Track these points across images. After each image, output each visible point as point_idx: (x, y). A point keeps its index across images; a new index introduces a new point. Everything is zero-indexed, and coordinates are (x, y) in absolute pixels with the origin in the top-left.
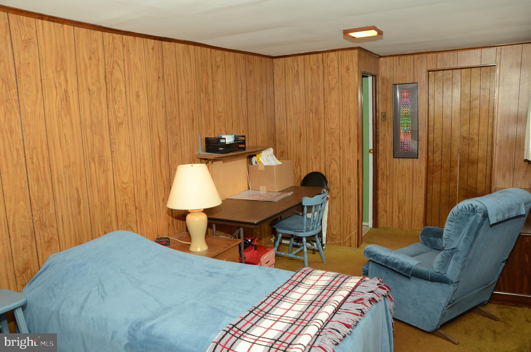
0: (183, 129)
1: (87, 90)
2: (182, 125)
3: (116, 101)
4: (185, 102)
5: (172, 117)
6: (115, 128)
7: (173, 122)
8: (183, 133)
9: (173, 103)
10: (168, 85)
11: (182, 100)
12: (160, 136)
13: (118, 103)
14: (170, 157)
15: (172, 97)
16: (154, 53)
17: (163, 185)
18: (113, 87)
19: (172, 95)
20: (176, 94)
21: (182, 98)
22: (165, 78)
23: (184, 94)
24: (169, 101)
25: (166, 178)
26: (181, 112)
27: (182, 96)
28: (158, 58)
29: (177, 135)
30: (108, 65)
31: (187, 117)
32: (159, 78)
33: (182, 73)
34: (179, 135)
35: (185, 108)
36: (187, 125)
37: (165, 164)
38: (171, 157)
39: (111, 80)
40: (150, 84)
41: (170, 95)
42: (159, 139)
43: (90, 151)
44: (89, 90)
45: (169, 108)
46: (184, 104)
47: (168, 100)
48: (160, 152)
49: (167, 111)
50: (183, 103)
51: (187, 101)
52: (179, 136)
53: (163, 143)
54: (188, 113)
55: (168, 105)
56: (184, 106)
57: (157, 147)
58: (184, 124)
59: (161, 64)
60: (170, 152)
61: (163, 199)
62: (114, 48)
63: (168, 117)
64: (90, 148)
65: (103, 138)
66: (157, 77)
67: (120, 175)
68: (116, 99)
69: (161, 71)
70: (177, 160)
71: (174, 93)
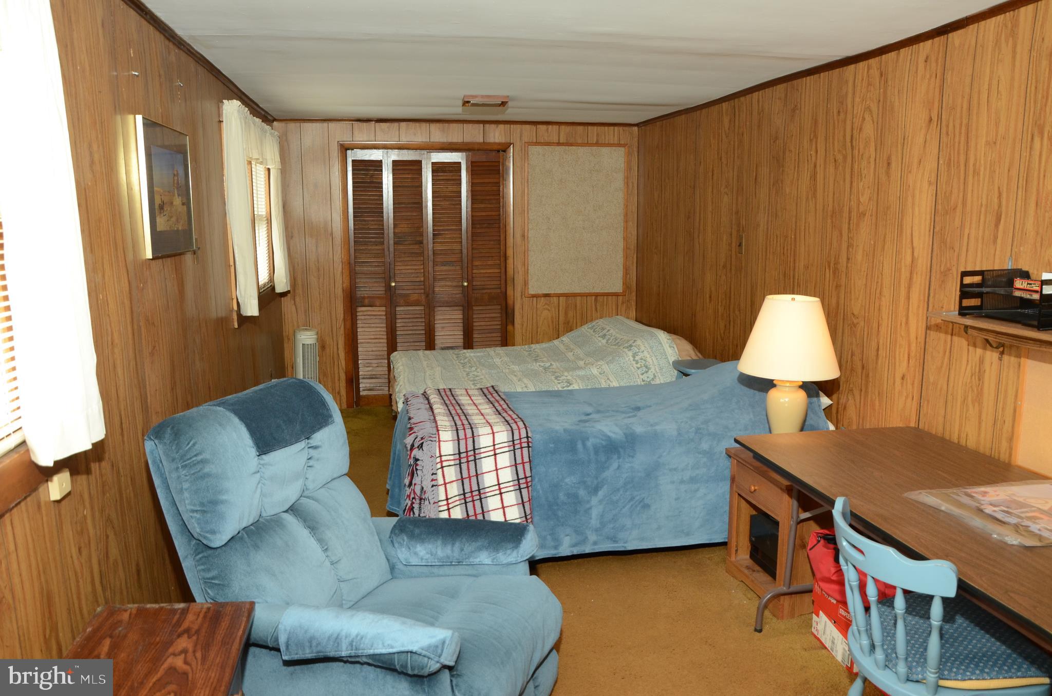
0: (968, 238)
1: (833, 161)
2: (968, 227)
3: (861, 175)
4: (982, 169)
5: (948, 206)
6: (855, 221)
7: (948, 217)
8: (968, 245)
9: (953, 173)
10: (947, 134)
11: (974, 165)
12: (915, 245)
13: (863, 179)
14: (932, 295)
15: (952, 159)
16: (928, 67)
17: (907, 346)
18: (861, 153)
19: (952, 156)
20: (962, 152)
21: (976, 160)
22: (943, 117)
23: (983, 149)
24: (946, 170)
25: (917, 338)
26: (969, 195)
27: (976, 155)
28: (934, 76)
29: (953, 248)
30: (856, 117)
31: (983, 209)
32: (931, 120)
33: (984, 96)
34: (957, 250)
35: (981, 185)
36: (981, 228)
37: (919, 307)
38: (934, 296)
39: (859, 142)
40: (910, 138)
41: (950, 154)
42: (913, 252)
43: (827, 251)
44: (835, 161)
45: (944, 187)
46: (978, 174)
47: (943, 168)
48: (911, 279)
49: (938, 192)
50: (976, 173)
51: (988, 167)
52: (956, 254)
53: (920, 261)
54: (987, 199)
55: (942, 180)
56: (979, 181)
57: (905, 266)
58: (974, 226)
59: (937, 90)
60: (932, 284)
61: (902, 376)
62: (869, 84)
63: (940, 207)
64: (828, 248)
65: (841, 234)
66: (927, 119)
67: (851, 300)
68: (863, 172)
69: (936, 105)
70: (944, 307)
71: (959, 150)
